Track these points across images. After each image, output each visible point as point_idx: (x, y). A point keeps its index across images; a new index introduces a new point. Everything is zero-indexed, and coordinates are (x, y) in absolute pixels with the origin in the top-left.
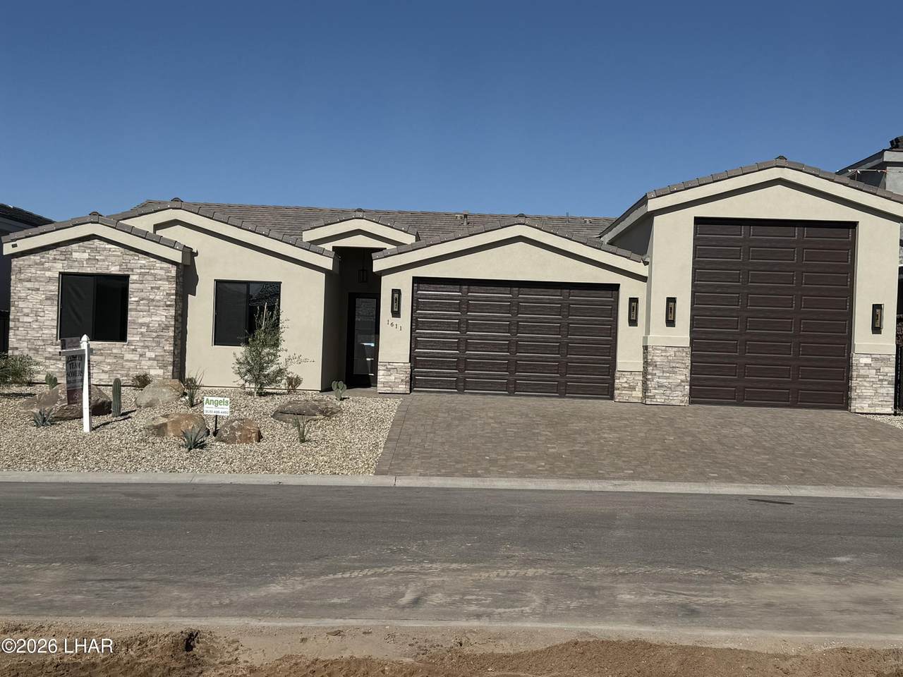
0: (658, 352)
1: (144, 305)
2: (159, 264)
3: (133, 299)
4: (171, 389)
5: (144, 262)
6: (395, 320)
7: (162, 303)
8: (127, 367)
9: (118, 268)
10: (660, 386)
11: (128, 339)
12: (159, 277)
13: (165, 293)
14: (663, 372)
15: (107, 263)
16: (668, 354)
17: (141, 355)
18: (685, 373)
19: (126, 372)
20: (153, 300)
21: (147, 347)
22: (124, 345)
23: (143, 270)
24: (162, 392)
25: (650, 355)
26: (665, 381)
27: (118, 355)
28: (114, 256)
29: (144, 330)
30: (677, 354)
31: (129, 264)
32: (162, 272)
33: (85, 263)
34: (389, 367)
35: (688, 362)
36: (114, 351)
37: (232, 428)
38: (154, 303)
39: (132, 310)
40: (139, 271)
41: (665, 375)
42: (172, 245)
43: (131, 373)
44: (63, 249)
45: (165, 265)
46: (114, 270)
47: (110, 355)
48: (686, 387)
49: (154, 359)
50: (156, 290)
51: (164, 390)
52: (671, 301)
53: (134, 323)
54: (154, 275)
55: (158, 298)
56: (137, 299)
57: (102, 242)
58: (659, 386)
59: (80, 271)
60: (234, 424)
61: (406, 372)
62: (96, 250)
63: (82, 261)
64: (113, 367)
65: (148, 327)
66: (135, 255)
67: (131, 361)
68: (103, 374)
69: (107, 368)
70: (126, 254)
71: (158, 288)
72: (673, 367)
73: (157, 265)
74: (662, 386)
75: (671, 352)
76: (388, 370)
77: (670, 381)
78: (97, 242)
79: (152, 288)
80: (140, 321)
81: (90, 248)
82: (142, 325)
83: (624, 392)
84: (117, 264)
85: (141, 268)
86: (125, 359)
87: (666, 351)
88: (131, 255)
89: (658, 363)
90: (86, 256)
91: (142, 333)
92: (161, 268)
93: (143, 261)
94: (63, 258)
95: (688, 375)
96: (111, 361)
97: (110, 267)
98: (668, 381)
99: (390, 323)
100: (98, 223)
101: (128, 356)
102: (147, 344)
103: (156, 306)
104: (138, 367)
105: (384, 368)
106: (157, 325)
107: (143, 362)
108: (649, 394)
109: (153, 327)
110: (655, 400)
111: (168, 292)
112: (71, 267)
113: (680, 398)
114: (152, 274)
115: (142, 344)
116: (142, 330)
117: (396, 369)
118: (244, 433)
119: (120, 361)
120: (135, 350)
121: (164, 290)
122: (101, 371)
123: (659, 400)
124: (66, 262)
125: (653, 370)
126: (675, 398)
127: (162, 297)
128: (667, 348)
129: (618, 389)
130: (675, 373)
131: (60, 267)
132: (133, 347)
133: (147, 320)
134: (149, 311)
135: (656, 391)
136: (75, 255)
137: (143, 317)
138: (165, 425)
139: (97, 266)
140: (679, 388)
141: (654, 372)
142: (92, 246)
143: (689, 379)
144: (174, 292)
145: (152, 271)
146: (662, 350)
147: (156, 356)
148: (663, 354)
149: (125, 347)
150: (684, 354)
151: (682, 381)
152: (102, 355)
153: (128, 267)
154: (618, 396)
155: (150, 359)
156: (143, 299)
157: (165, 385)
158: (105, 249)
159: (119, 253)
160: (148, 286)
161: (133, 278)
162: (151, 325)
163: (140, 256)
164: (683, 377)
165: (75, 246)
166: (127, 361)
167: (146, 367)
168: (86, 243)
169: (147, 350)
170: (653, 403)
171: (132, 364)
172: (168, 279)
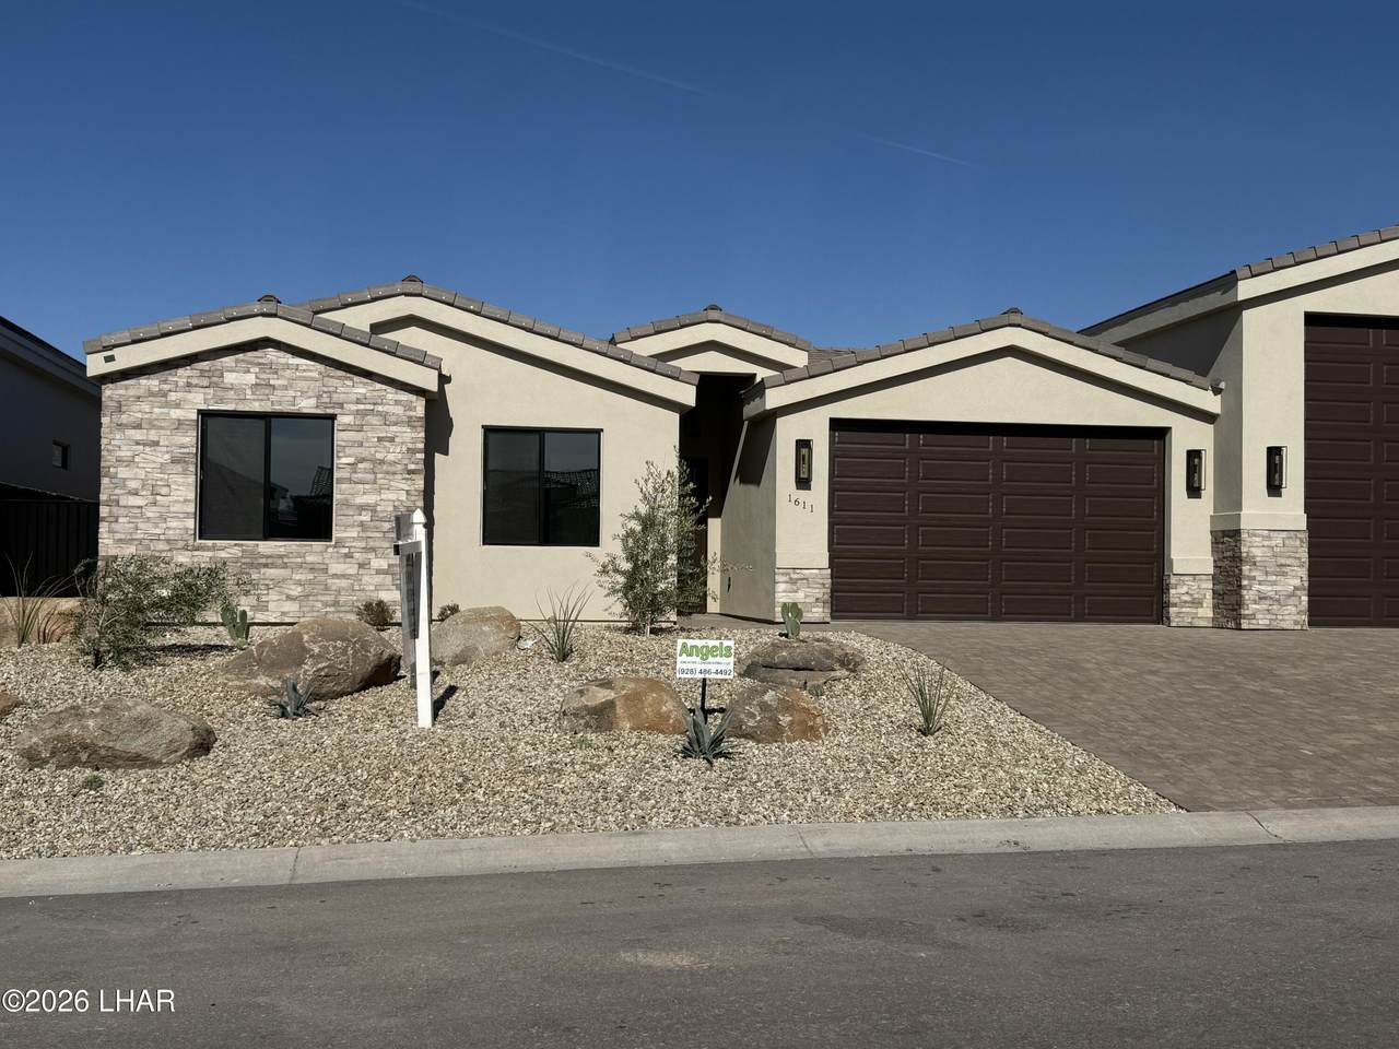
0: (1257, 539)
1: (366, 471)
2: (392, 394)
3: (344, 460)
4: (498, 627)
5: (363, 391)
6: (803, 494)
7: (399, 467)
8: (334, 588)
9: (313, 402)
10: (1262, 598)
11: (335, 534)
12: (393, 419)
13: (404, 449)
14: (1267, 574)
15: (292, 393)
16: (1273, 543)
17: (361, 566)
18: (1299, 574)
19: (333, 598)
20: (382, 462)
21: (374, 549)
22: (328, 547)
23: (361, 407)
24: (483, 632)
25: (1245, 545)
26: (1269, 588)
27: (317, 566)
28: (306, 379)
29: (366, 517)
30: (1287, 542)
31: (335, 396)
32: (399, 410)
33: (249, 392)
34: (795, 576)
35: (1304, 554)
36: (309, 559)
37: (764, 707)
38: (385, 467)
39: (340, 481)
40: (354, 407)
41: (1270, 578)
42: (419, 359)
43: (342, 599)
44: (204, 365)
45: (404, 396)
46: (307, 405)
47: (300, 566)
48: (1303, 598)
49: (385, 572)
50: (387, 444)
51: (486, 628)
52: (1274, 454)
53: (346, 504)
54: (384, 415)
55: (391, 457)
56: (351, 460)
57: (281, 354)
58: (1260, 598)
59: (241, 408)
60: (766, 698)
61: (824, 584)
62: (271, 368)
63: (242, 388)
64: (308, 589)
65: (374, 511)
66: (347, 378)
67: (344, 576)
68: (289, 603)
69: (296, 591)
70: (328, 376)
71: (392, 440)
72: (1282, 565)
73: (390, 396)
74: (1265, 598)
75: (1278, 540)
76: (793, 582)
77: (1278, 588)
78: (271, 354)
79: (380, 439)
80: (359, 500)
81: (260, 364)
82: (362, 508)
83: (1184, 610)
84: (310, 394)
85: (358, 401)
86: (330, 572)
87: (1269, 538)
88: (339, 378)
89: (1258, 559)
90: (251, 379)
91: (362, 524)
92: (397, 403)
93: (362, 388)
94: (205, 382)
95: (1305, 578)
96: (303, 577)
97: (298, 401)
98: (1275, 588)
99: (793, 501)
100: (275, 315)
101: (336, 568)
102: (372, 544)
103: (387, 473)
104: (357, 588)
105: (786, 578)
106: (391, 509)
107: (366, 579)
108: (1247, 612)
109: (382, 511)
110: (1254, 622)
111: (410, 446)
112: (221, 400)
113: (1295, 618)
114: (379, 414)
115: (363, 544)
116: (363, 518)
117: (807, 579)
118: (798, 717)
119: (322, 578)
120: (348, 556)
121: (402, 443)
122: (284, 597)
123: (1262, 622)
124: (211, 391)
125: (1250, 570)
126: (1286, 618)
127: (400, 456)
128: (1272, 533)
129: (1175, 605)
130: (1284, 574)
131: (199, 400)
132: (346, 551)
133: (371, 499)
134: (375, 483)
135: (1257, 607)
136: (230, 378)
137: (364, 493)
138: (610, 704)
139: (272, 398)
140: (1291, 601)
141: (1253, 574)
142: (261, 361)
143: (1306, 584)
144: (421, 446)
145: (380, 408)
146: (1263, 537)
147: (389, 566)
148: (1266, 543)
149: (330, 550)
150: (1298, 543)
151: (1296, 588)
152: (285, 566)
153: (334, 400)
154: (1177, 617)
155: (379, 572)
156: (363, 460)
157: (488, 619)
158: (288, 366)
159: (315, 375)
160: (373, 436)
161: (342, 420)
162: (379, 508)
163: (356, 379)
164: (1297, 582)
165: (228, 361)
166: (335, 576)
167: (372, 588)
168: (250, 354)
169: (372, 555)
170: (1252, 627)
171: (344, 583)
172: (410, 422)
